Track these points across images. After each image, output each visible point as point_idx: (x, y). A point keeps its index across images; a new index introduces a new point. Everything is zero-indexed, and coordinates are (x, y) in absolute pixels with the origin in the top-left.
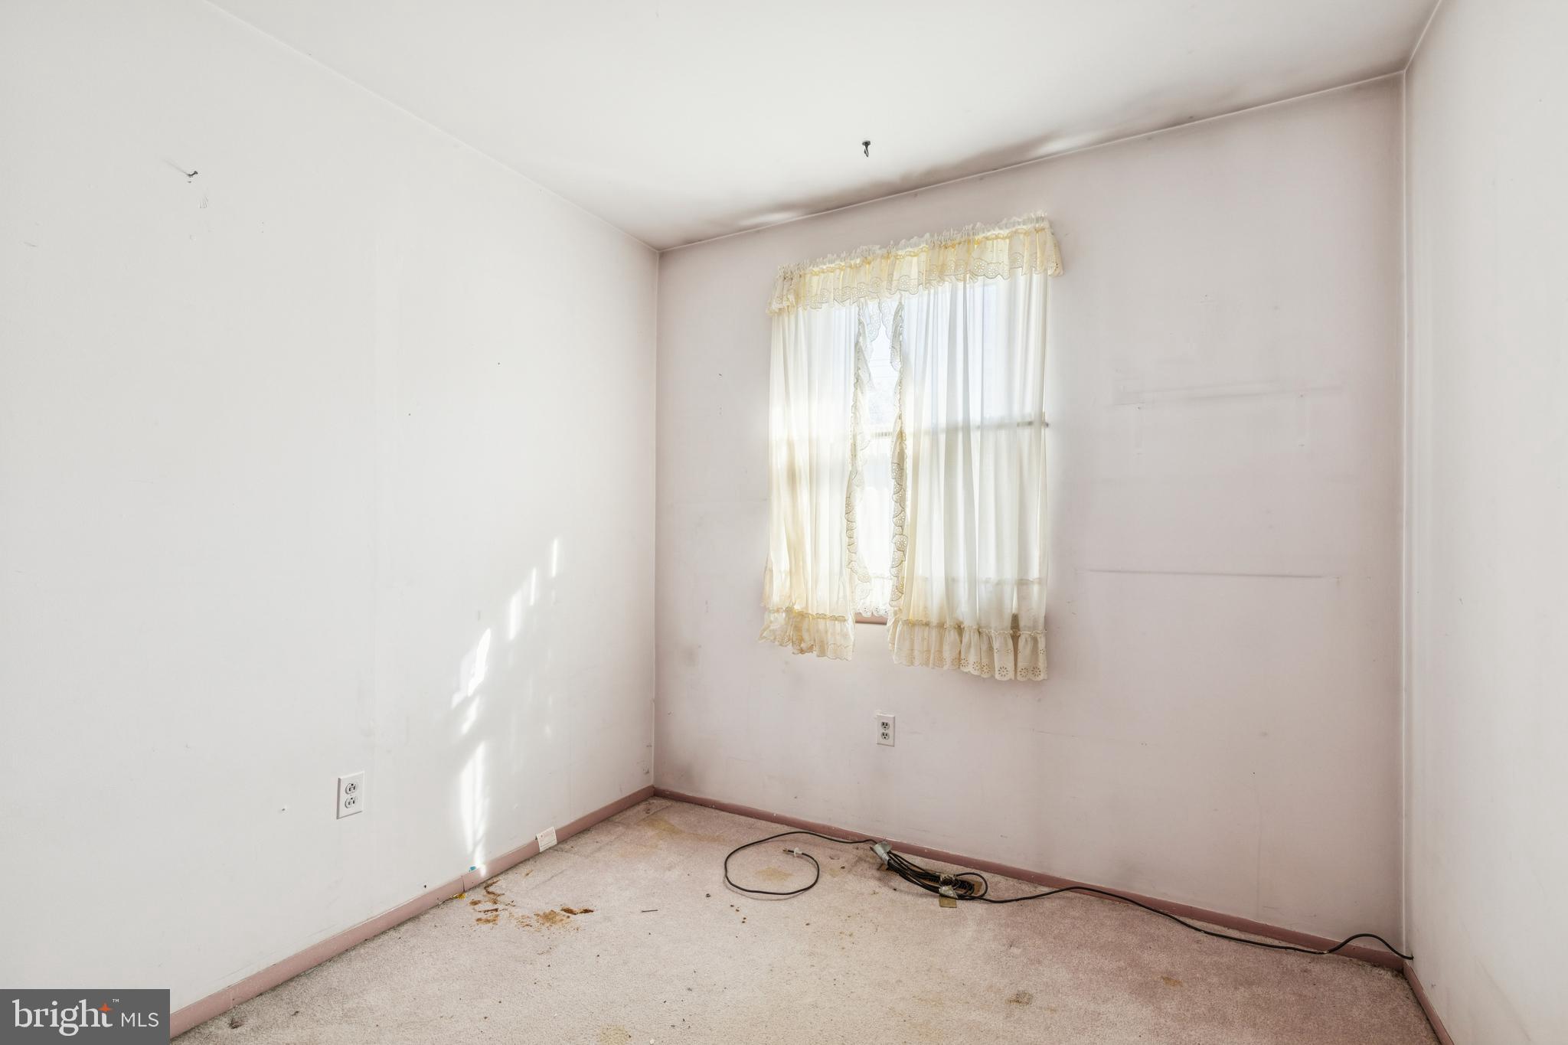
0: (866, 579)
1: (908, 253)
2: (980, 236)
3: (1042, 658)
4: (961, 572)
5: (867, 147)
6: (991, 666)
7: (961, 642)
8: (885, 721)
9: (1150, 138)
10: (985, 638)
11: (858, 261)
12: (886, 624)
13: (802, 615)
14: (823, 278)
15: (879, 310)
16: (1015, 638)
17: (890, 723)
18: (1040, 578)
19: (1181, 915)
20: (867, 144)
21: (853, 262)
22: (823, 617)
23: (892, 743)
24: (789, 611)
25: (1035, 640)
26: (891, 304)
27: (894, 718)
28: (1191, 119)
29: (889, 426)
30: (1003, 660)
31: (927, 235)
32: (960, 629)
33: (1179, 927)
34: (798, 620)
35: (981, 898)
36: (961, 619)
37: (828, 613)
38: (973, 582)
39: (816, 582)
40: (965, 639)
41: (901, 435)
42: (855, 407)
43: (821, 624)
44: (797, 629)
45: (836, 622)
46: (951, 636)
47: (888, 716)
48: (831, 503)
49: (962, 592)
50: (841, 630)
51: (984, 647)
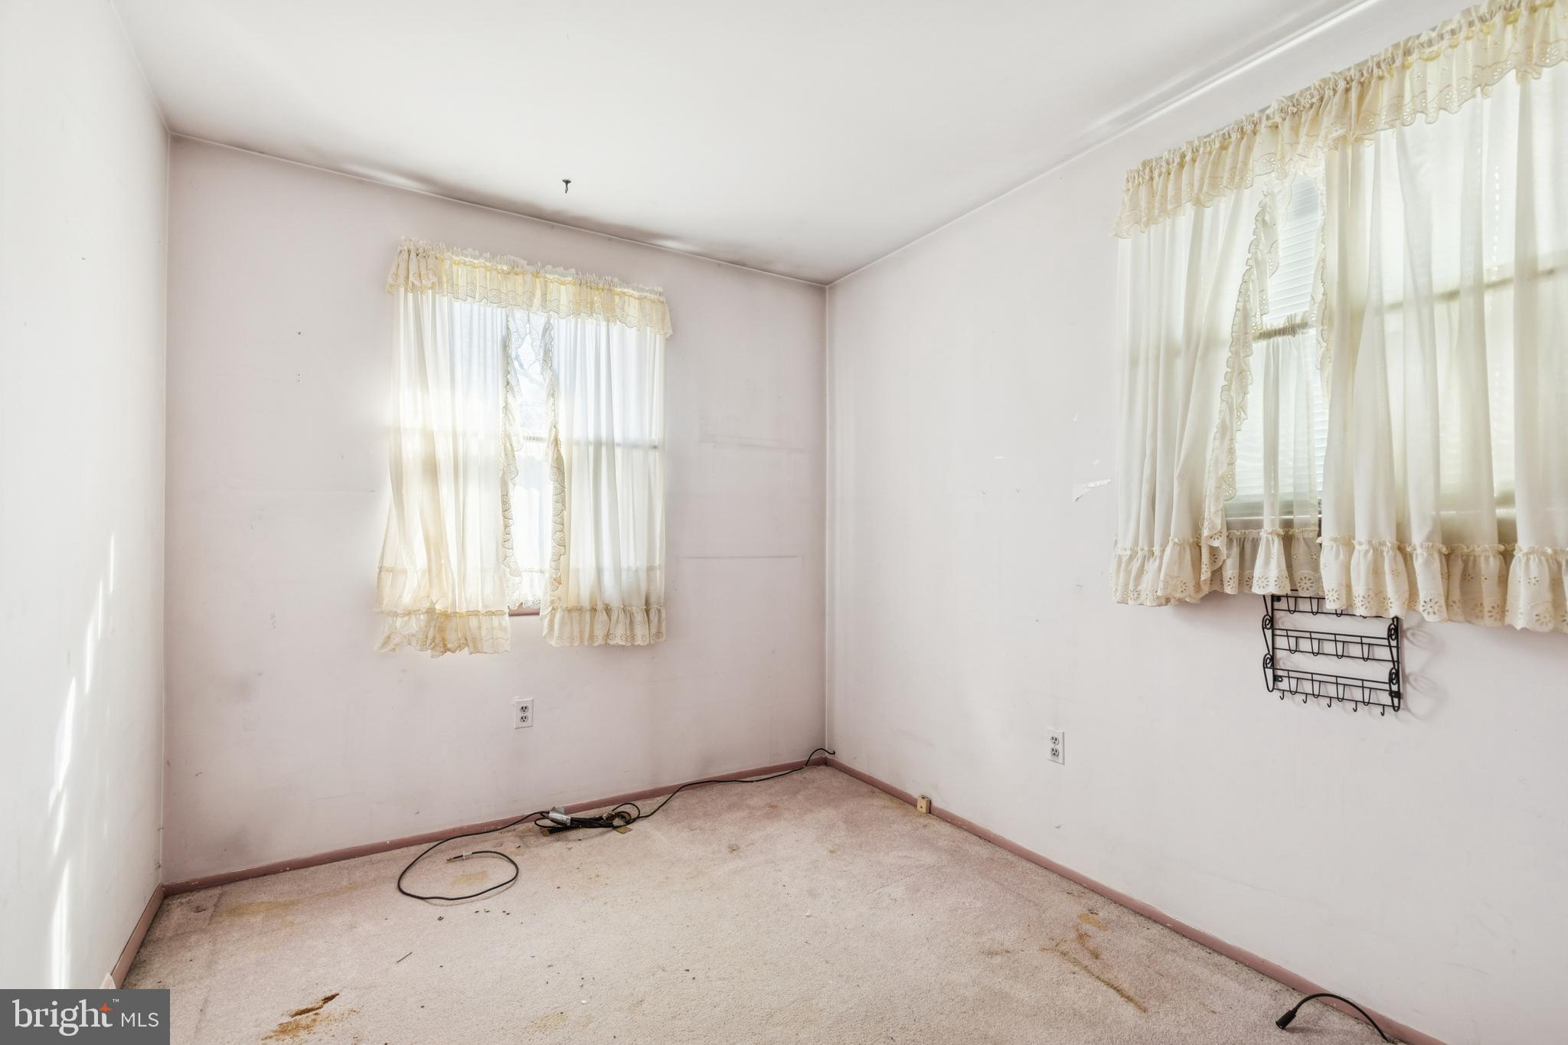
0: (517, 573)
1: (556, 280)
2: (618, 290)
3: (664, 625)
4: (607, 562)
5: (567, 185)
6: (633, 636)
7: (610, 619)
8: (524, 705)
9: (719, 265)
10: (628, 615)
11: (505, 268)
12: (538, 614)
13: (446, 615)
14: (464, 268)
15: (528, 323)
16: (647, 611)
17: (529, 706)
18: (659, 565)
19: (746, 777)
20: (567, 182)
21: (499, 267)
22: (476, 613)
23: (530, 725)
24: (430, 611)
25: (659, 611)
26: (539, 320)
27: (533, 700)
28: (744, 265)
29: (544, 432)
30: (641, 630)
31: (573, 271)
32: (608, 610)
33: (744, 784)
34: (442, 620)
35: (638, 817)
36: (607, 602)
37: (480, 609)
38: (618, 571)
39: (463, 578)
40: (614, 617)
41: (556, 442)
42: (506, 408)
43: (473, 622)
44: (441, 630)
45: (493, 617)
46: (602, 616)
47: (526, 700)
48: (480, 500)
49: (608, 579)
50: (500, 624)
51: (628, 622)
